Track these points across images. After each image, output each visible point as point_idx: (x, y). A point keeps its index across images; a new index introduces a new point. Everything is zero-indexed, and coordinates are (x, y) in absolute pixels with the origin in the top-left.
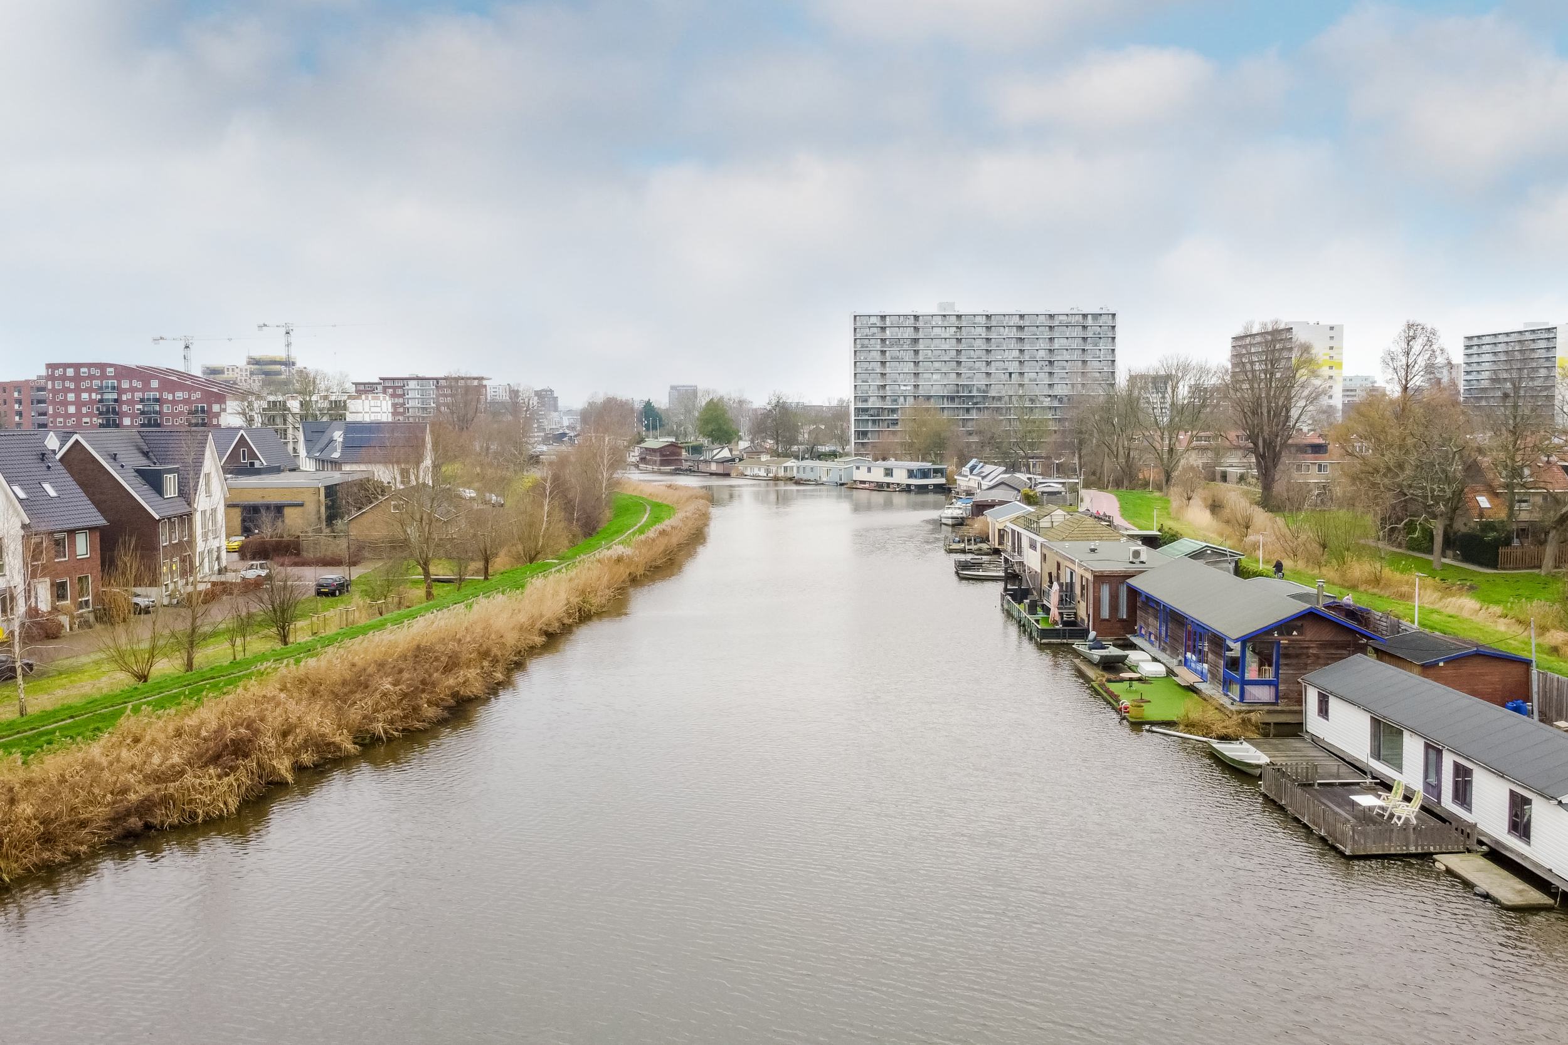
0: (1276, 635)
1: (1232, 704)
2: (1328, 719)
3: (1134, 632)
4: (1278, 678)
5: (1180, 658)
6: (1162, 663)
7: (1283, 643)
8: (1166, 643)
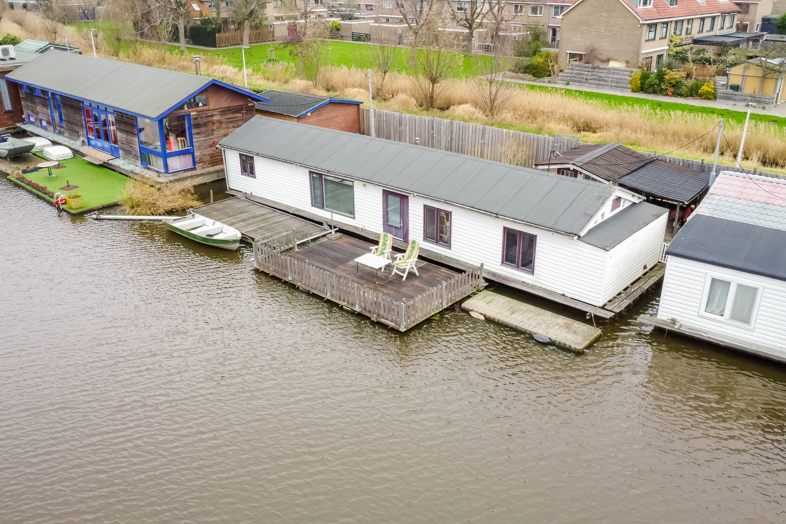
0: (186, 108)
1: (159, 176)
2: (255, 177)
3: (22, 121)
4: (193, 147)
5: (82, 138)
6: (65, 145)
7: (193, 115)
8: (62, 127)
